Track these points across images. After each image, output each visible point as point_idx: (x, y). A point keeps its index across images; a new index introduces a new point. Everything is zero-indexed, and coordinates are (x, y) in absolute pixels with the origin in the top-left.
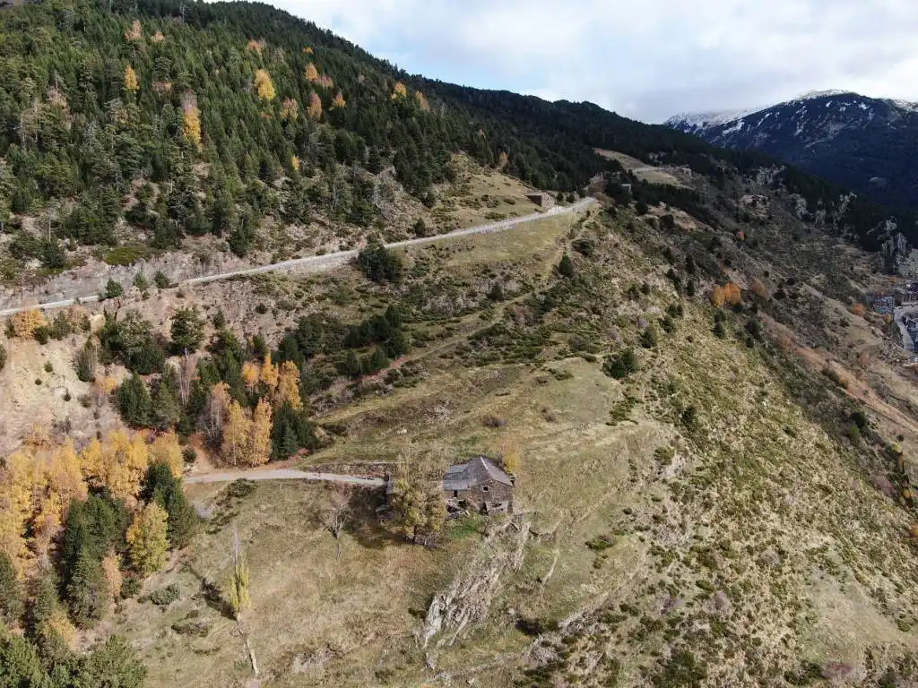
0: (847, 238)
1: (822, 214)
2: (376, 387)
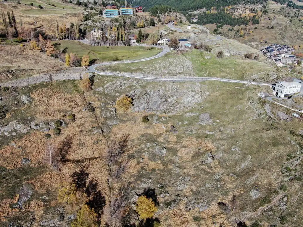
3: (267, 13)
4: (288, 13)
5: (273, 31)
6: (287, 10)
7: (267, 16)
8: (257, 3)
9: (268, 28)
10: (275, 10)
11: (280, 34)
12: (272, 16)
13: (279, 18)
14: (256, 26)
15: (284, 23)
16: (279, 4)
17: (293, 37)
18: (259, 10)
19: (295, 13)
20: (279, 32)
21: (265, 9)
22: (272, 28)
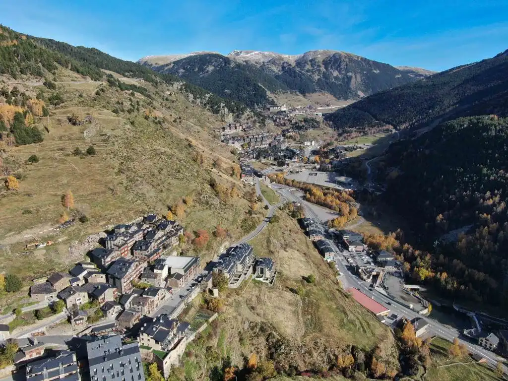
0: (208, 109)
1: (199, 100)
2: (59, 108)
3: (62, 104)
4: (118, 103)
5: (95, 164)
6: (113, 95)
7: (64, 113)
8: (22, 72)
9: (77, 152)
10: (84, 95)
11: (121, 171)
12: (81, 113)
13: (100, 117)
14: (31, 149)
15: (119, 132)
16: (88, 78)
17: (156, 172)
18: (33, 95)
19: (130, 100)
20: (116, 163)
21: (54, 93)
22: (91, 152)
